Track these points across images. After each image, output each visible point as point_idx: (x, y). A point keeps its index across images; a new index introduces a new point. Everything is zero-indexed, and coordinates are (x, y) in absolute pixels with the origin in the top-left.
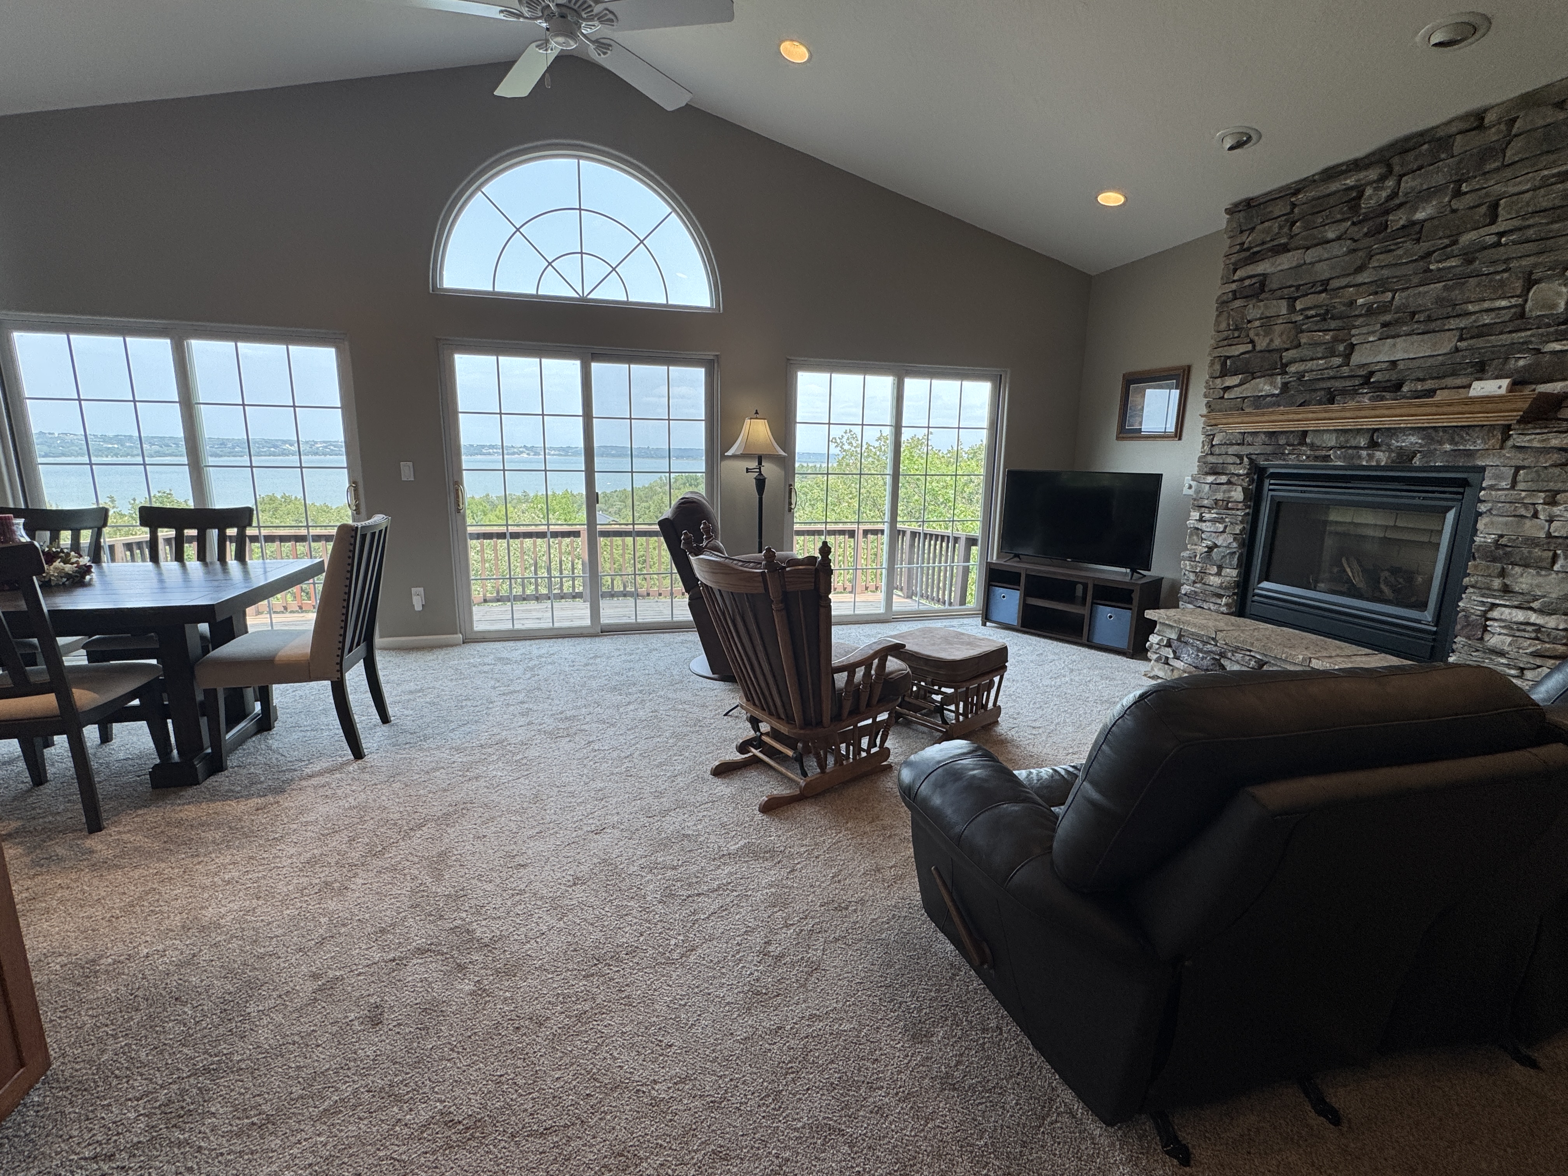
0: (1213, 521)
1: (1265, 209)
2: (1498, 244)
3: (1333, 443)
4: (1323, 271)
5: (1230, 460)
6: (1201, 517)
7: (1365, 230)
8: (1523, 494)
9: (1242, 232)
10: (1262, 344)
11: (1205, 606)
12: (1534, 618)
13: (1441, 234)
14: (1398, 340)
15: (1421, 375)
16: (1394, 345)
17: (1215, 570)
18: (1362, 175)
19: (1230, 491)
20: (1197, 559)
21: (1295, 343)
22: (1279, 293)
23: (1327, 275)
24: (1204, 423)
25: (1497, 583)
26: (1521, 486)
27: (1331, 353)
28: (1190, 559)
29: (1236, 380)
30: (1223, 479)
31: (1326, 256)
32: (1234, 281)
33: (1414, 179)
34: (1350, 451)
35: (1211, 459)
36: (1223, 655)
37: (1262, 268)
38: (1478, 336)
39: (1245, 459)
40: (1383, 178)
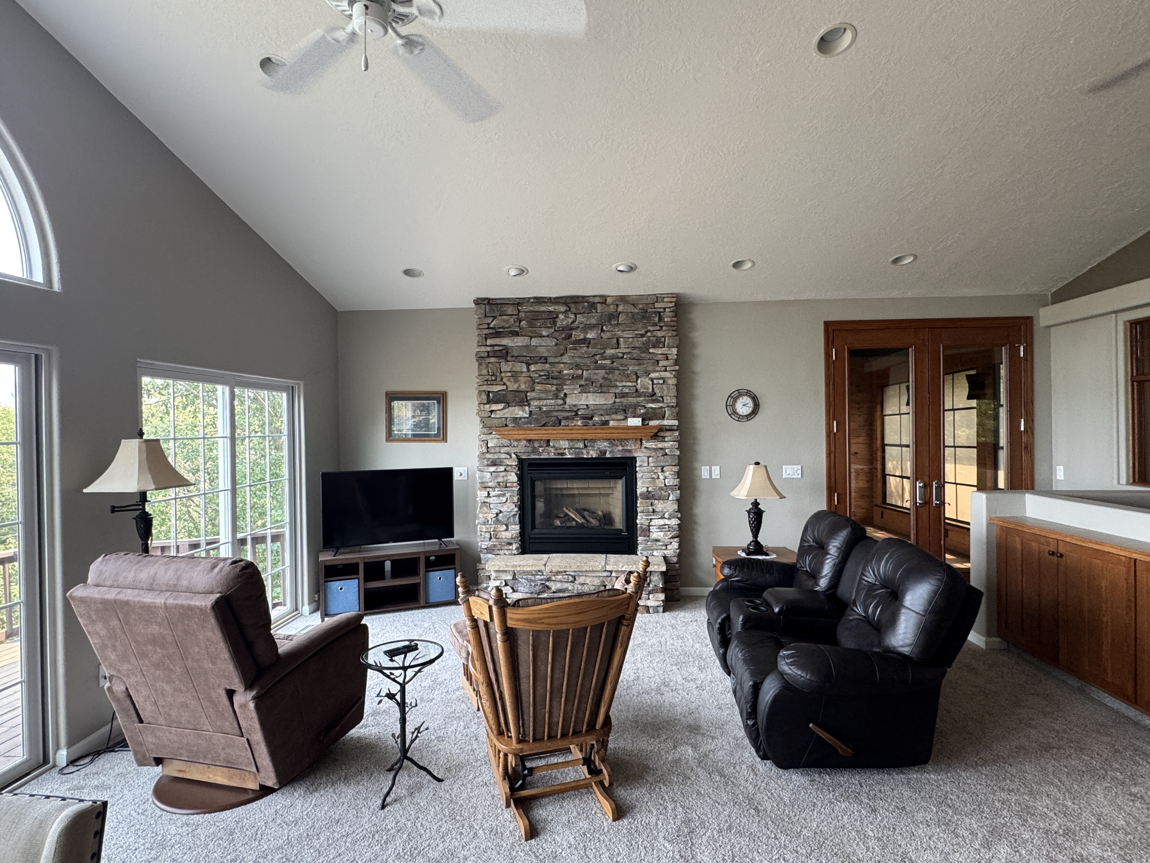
0: (498, 496)
1: (502, 307)
2: (623, 357)
3: (567, 446)
4: (543, 351)
5: (503, 456)
6: (489, 494)
7: (563, 336)
8: (654, 468)
9: (486, 316)
10: (512, 386)
11: (501, 552)
12: (667, 522)
13: (599, 347)
14: (589, 394)
15: (603, 413)
16: (587, 397)
17: (504, 527)
18: (557, 307)
19: (507, 476)
20: (490, 523)
21: (533, 389)
22: (520, 359)
23: (546, 355)
24: (481, 432)
25: (651, 509)
26: (651, 465)
27: (556, 397)
28: (484, 523)
29: (501, 406)
30: (502, 468)
31: (544, 344)
32: (486, 346)
33: (583, 317)
34: (577, 450)
35: (488, 456)
36: (549, 580)
37: (506, 341)
38: (623, 397)
39: (513, 456)
40: (566, 312)
